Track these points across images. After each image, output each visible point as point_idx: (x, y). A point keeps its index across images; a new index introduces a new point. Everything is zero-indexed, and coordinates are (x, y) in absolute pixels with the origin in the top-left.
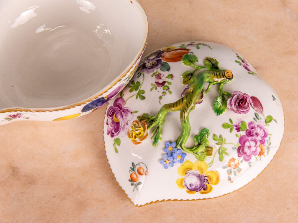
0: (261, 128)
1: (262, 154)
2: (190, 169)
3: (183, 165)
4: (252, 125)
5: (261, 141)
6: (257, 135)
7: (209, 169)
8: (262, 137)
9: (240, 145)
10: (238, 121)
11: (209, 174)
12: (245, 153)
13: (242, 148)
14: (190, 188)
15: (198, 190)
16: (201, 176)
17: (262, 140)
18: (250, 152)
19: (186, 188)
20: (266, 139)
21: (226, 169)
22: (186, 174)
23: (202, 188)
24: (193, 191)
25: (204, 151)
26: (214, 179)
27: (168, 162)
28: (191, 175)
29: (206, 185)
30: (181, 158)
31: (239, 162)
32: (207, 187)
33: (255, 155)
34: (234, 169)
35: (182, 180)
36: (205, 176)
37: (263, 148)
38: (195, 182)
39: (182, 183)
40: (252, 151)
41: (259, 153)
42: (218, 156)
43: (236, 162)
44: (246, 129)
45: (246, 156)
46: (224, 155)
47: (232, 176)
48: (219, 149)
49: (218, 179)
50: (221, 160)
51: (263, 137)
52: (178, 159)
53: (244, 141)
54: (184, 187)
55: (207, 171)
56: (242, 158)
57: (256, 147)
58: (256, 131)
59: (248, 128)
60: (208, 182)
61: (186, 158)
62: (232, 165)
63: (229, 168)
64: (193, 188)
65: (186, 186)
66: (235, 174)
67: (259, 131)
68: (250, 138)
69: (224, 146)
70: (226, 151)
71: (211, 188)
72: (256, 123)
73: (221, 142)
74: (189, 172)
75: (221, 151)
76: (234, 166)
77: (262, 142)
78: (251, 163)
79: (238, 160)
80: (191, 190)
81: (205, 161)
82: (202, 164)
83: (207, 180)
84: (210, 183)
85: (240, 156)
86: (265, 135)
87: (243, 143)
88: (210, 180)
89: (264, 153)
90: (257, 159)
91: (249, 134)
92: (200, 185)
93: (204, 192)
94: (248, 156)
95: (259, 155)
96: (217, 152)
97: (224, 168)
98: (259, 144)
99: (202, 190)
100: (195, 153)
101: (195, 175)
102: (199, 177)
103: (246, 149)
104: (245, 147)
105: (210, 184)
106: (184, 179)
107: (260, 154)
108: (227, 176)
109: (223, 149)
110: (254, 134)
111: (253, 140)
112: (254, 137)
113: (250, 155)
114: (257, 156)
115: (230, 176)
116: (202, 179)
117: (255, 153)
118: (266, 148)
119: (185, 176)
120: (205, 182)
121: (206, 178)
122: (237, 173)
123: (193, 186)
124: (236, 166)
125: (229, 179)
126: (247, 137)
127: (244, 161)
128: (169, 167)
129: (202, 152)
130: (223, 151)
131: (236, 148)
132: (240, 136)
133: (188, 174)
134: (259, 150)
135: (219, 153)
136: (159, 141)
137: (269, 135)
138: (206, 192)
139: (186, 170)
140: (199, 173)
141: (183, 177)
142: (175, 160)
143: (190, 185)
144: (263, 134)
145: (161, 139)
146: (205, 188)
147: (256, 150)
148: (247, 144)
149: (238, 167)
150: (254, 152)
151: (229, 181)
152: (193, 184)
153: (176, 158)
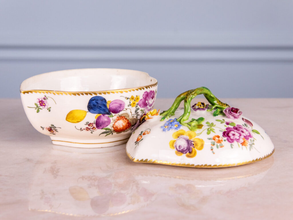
0: (247, 130)
1: (244, 145)
2: (182, 134)
3: (177, 132)
4: (240, 126)
5: (244, 136)
6: (243, 132)
7: (197, 137)
8: (246, 135)
9: (226, 131)
10: (229, 121)
11: (196, 140)
12: (229, 137)
13: (227, 133)
14: (179, 149)
15: (185, 152)
16: (189, 140)
17: (246, 136)
18: (233, 138)
19: (176, 149)
20: (250, 138)
21: (211, 141)
22: (178, 137)
23: (188, 150)
24: (180, 153)
25: (196, 125)
26: (199, 145)
27: (167, 127)
28: (182, 138)
29: (192, 149)
30: (177, 126)
31: (223, 140)
32: (192, 150)
33: (237, 142)
34: (217, 143)
35: (174, 142)
36: (192, 141)
37: (245, 142)
38: (183, 144)
39: (173, 145)
40: (235, 138)
41: (241, 143)
42: (206, 131)
43: (220, 139)
44: (234, 126)
45: (230, 139)
46: (211, 132)
47: (215, 147)
48: (209, 128)
49: (202, 146)
50: (208, 134)
51: (248, 136)
52: (175, 127)
53: (230, 130)
54: (174, 147)
55: (195, 138)
56: (226, 138)
57: (240, 138)
58: (242, 130)
59: (236, 126)
60: (194, 146)
61: (182, 128)
62: (216, 140)
63: (213, 141)
64: (181, 149)
65: (176, 147)
66: (217, 147)
67: (245, 131)
68: (235, 131)
69: (213, 128)
70: (214, 130)
71: (195, 152)
72: (243, 127)
73: (211, 125)
74: (181, 136)
75: (209, 129)
76: (217, 141)
77: (246, 138)
78: (233, 145)
79: (222, 139)
80: (179, 151)
81: (195, 132)
82: (192, 133)
83: (193, 145)
84: (195, 147)
85: (224, 136)
86: (250, 136)
87: (229, 130)
88: (196, 145)
89: (246, 146)
90: (239, 145)
91: (236, 129)
92: (187, 147)
93: (189, 155)
94: (231, 139)
95: (241, 144)
96: (207, 129)
97: (210, 139)
98: (242, 137)
99: (188, 153)
100: (189, 125)
101: (185, 139)
102: (188, 141)
103: (230, 135)
104: (230, 133)
105: (195, 149)
106: (175, 141)
107: (243, 144)
108: (211, 146)
109: (212, 129)
110: (240, 130)
111: (238, 132)
112: (239, 132)
113: (233, 140)
114: (239, 144)
115: (213, 147)
116: (190, 143)
117: (238, 141)
118: (249, 144)
119: (177, 139)
120: (191, 145)
121: (193, 143)
122: (219, 147)
123: (181, 147)
124: (219, 141)
125: (212, 150)
126: (233, 129)
127: (227, 141)
128: (166, 130)
129: (194, 126)
130: (211, 130)
131: (222, 131)
132: (227, 127)
133: (180, 138)
134: (242, 140)
135: (208, 130)
136: (166, 119)
137: (254, 138)
138: (190, 155)
139: (178, 135)
140: (188, 138)
141: (175, 139)
142: (172, 127)
143: (179, 147)
144: (248, 134)
145: (167, 118)
146: (191, 151)
147: (239, 139)
148: (232, 132)
149: (221, 143)
150: (237, 139)
151: (212, 151)
152: (182, 146)
153: (174, 126)
